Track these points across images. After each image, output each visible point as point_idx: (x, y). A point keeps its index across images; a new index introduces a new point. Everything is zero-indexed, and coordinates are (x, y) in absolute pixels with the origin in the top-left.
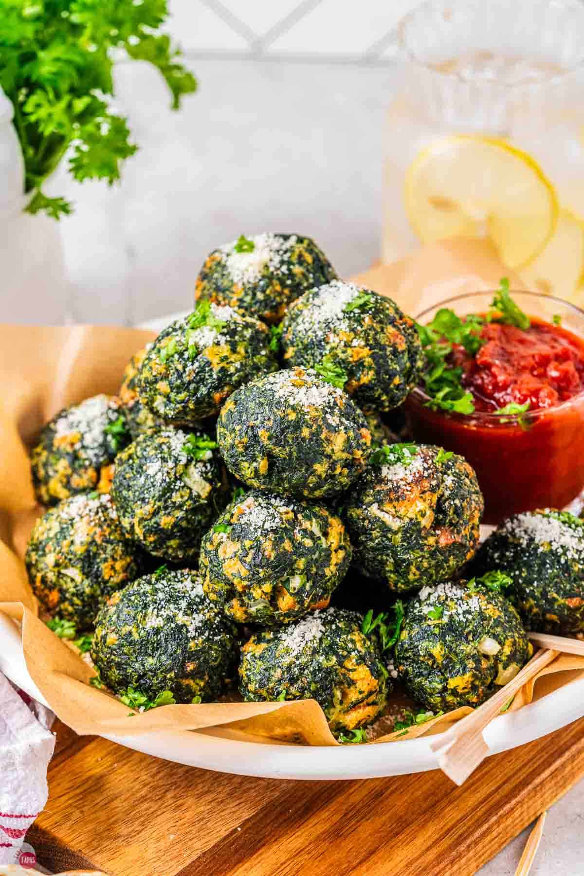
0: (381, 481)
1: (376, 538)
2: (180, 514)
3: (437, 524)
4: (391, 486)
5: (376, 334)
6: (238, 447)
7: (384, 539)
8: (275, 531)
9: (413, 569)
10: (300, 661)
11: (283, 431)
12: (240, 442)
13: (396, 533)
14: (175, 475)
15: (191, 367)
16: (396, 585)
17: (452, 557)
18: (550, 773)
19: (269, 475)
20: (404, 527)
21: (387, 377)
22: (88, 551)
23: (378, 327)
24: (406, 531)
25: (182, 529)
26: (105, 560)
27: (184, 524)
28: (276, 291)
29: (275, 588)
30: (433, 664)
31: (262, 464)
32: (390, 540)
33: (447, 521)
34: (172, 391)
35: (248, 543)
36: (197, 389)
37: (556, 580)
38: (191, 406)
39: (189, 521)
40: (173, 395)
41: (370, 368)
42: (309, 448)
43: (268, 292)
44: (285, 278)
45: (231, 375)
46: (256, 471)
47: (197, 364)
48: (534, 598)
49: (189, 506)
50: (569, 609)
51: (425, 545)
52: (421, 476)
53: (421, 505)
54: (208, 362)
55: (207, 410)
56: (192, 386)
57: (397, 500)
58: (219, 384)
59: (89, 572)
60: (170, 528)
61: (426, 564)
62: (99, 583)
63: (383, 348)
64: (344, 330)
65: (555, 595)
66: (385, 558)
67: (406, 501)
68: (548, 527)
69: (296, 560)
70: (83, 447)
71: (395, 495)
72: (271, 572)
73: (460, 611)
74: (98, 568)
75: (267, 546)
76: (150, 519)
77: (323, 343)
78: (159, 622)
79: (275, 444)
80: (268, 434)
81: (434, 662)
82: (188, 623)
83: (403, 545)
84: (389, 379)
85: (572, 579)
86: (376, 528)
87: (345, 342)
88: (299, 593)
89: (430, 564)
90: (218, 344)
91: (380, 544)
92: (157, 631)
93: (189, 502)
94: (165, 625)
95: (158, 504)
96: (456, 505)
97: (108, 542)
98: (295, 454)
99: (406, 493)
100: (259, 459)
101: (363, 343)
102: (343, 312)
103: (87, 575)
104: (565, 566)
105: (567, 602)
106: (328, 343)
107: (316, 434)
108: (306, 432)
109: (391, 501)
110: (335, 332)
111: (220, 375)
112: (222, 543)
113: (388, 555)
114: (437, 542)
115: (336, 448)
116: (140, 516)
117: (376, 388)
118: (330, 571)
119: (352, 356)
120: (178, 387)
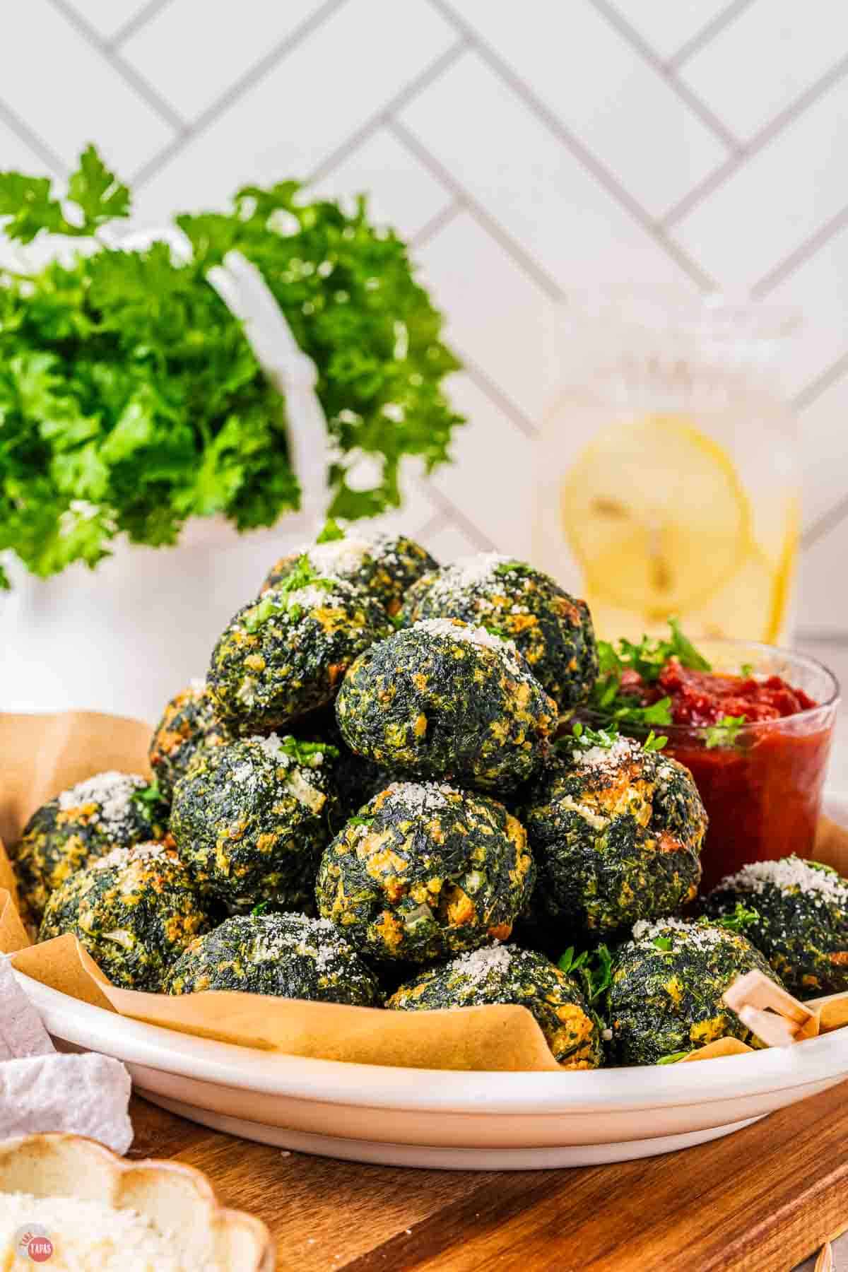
0: (573, 768)
1: (572, 844)
2: (282, 830)
3: (655, 825)
4: (589, 772)
5: (542, 600)
6: (382, 702)
7: (583, 844)
8: (442, 811)
9: (626, 887)
10: (485, 990)
11: (448, 674)
12: (386, 694)
13: (600, 834)
14: (275, 778)
15: (295, 632)
16: (598, 917)
17: (677, 873)
18: (833, 1180)
19: (427, 740)
20: (611, 824)
21: (562, 656)
22: (142, 902)
23: (544, 595)
24: (614, 831)
25: (287, 854)
26: (169, 914)
27: (290, 845)
28: (384, 584)
29: (446, 885)
30: (667, 1007)
31: (418, 723)
32: (592, 845)
33: (669, 821)
34: (267, 666)
35: (404, 826)
36: (304, 661)
37: (811, 929)
38: (296, 684)
39: (296, 842)
40: (268, 672)
41: (539, 642)
42: (484, 698)
43: (373, 583)
44: (394, 569)
45: (351, 642)
46: (410, 733)
47: (302, 629)
48: (784, 952)
49: (297, 820)
50: (834, 967)
51: (642, 850)
52: (630, 759)
53: (632, 794)
54: (319, 624)
55: (317, 694)
56: (298, 655)
57: (600, 788)
58: (337, 650)
59: (145, 932)
60: (271, 849)
61: (642, 881)
62: (160, 949)
63: (554, 618)
64: (498, 594)
65: (813, 948)
66: (584, 875)
67: (612, 790)
68: (789, 869)
69: (474, 848)
70: (102, 820)
71: (596, 783)
72: (441, 861)
73: (697, 941)
74: (158, 927)
75: (434, 826)
76: (241, 840)
77: (470, 613)
78: (272, 954)
79: (439, 692)
80: (426, 678)
81: (669, 1003)
82: (314, 955)
83: (610, 851)
84: (563, 659)
85: (834, 927)
86: (572, 828)
87: (502, 609)
88: (477, 896)
89: (648, 881)
90: (329, 606)
91: (578, 853)
92: (270, 965)
93: (296, 816)
94: (281, 957)
95: (252, 817)
96: (679, 803)
97: (172, 890)
98: (465, 703)
99: (611, 778)
100: (414, 716)
101: (526, 609)
102: (496, 573)
103: (141, 936)
104: (823, 911)
105: (830, 959)
106: (476, 612)
107: (492, 680)
108: (479, 676)
109: (591, 790)
110: (486, 597)
111: (337, 640)
112: (361, 838)
113: (588, 870)
114: (657, 848)
115: (520, 704)
116: (226, 837)
117: (546, 672)
118: (516, 876)
119: (513, 625)
120: (277, 658)
